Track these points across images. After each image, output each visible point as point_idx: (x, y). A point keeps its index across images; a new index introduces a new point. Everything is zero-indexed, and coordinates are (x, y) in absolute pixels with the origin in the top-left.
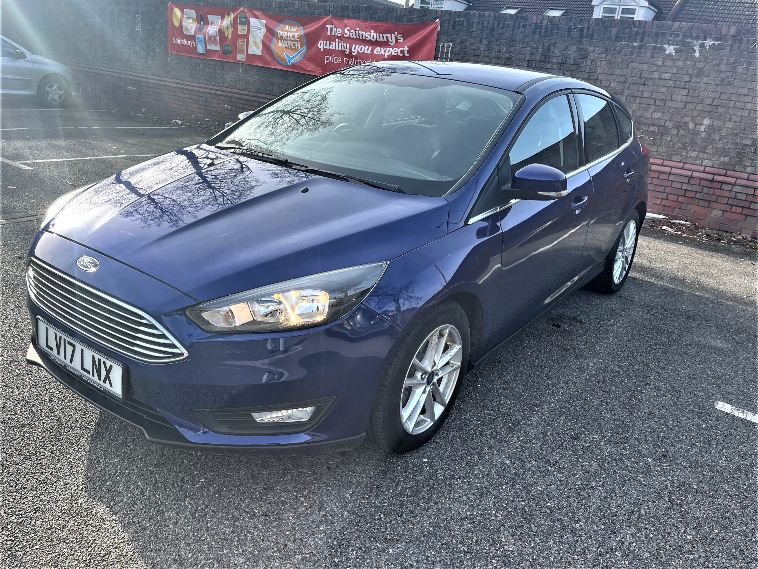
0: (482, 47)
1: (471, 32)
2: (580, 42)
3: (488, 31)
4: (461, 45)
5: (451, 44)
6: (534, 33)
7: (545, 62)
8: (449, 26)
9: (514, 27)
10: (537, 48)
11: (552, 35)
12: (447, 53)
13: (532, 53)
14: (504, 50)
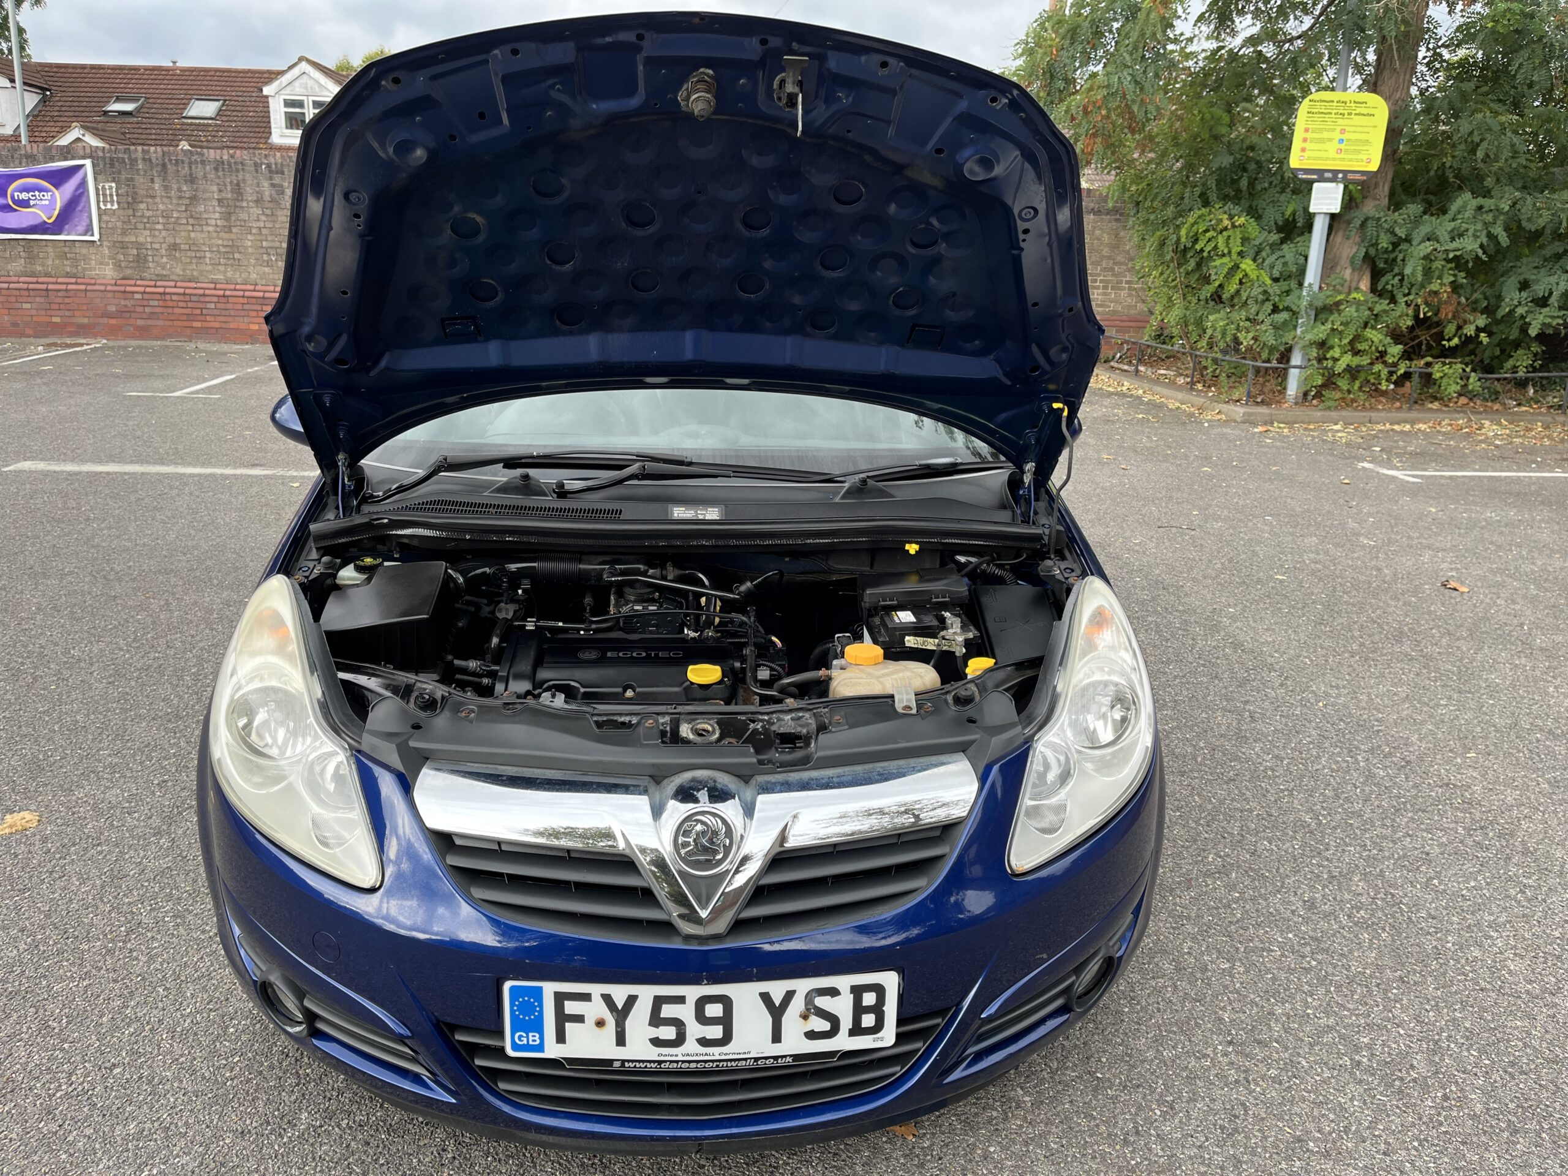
0: (157, 186)
1: (138, 170)
2: (271, 178)
3: (159, 169)
4: (128, 185)
5: (114, 185)
6: (216, 169)
7: (238, 200)
8: (105, 164)
9: (190, 163)
10: (225, 185)
11: (237, 171)
12: (111, 195)
13: (220, 191)
14: (185, 188)
